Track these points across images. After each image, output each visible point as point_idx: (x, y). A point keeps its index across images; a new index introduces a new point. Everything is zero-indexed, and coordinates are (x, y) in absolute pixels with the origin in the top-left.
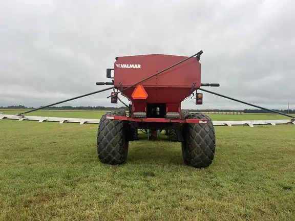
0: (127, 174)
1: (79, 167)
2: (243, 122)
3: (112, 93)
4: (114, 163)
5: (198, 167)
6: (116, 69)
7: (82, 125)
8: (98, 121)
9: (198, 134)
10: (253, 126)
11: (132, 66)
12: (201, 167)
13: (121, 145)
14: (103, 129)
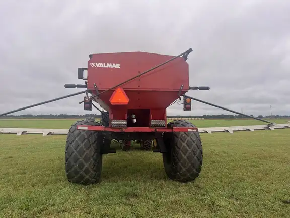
0: (105, 196)
1: (42, 190)
2: (222, 129)
3: (85, 97)
4: (86, 183)
5: (184, 182)
6: (89, 68)
7: (45, 137)
8: (66, 131)
9: (184, 144)
10: (232, 133)
11: (109, 65)
12: (188, 181)
13: (95, 161)
14: (73, 141)
